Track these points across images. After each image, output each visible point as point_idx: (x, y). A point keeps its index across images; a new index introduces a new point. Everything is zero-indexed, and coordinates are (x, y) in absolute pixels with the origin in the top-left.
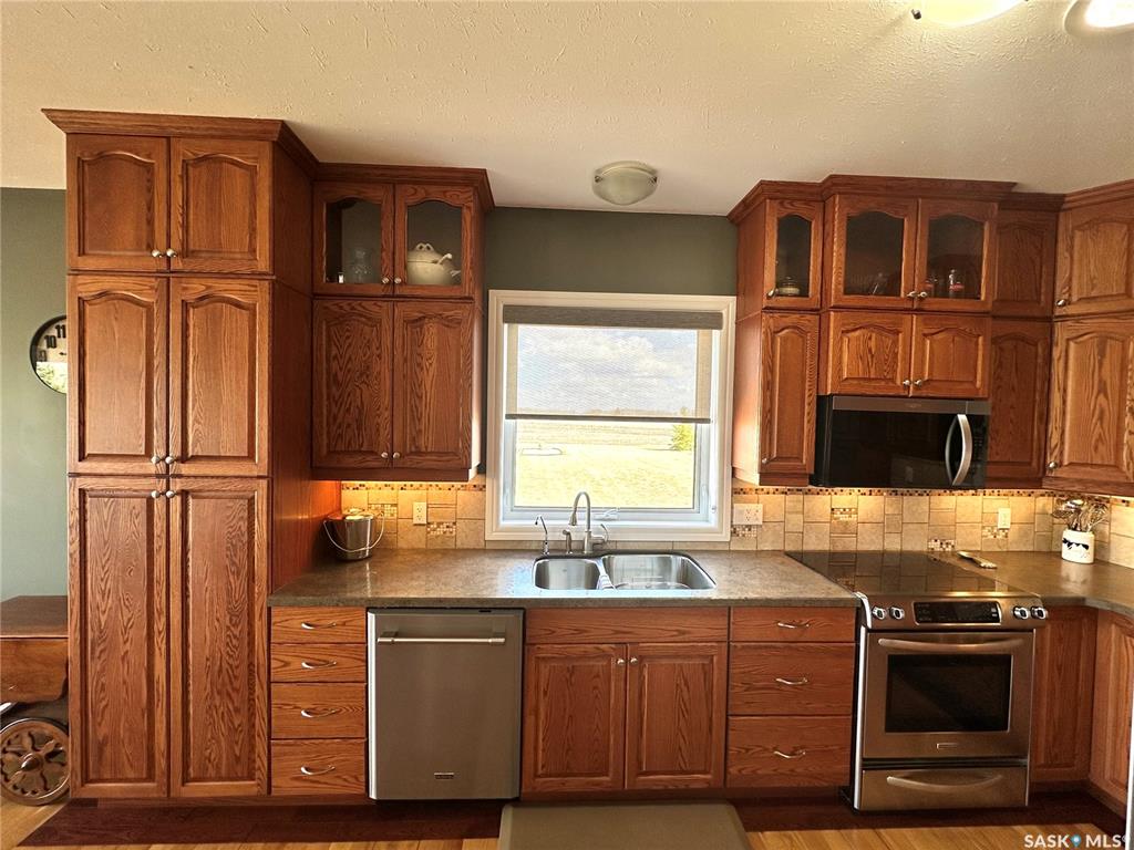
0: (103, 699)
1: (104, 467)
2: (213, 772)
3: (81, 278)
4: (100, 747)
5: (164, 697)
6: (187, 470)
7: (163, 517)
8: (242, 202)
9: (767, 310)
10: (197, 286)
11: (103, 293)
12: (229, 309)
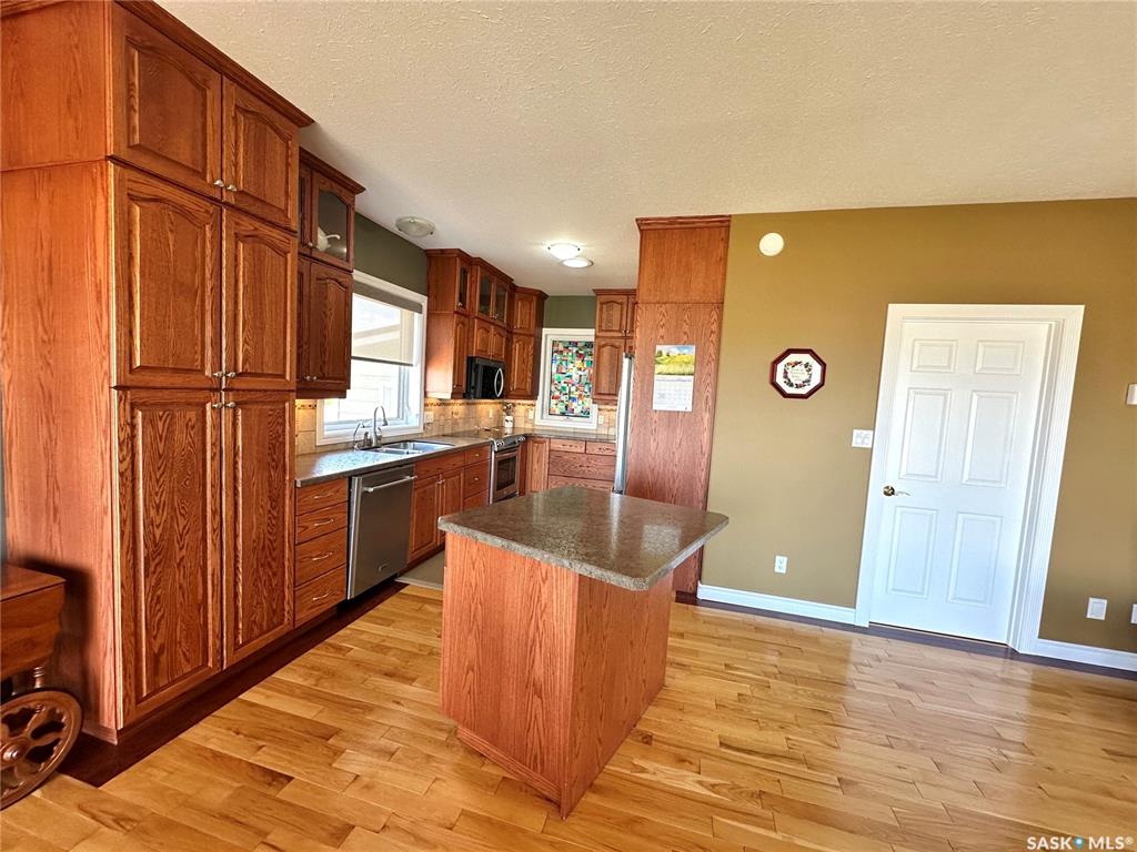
0: (159, 610)
1: (159, 380)
2: (256, 631)
3: (129, 174)
4: (155, 660)
5: (218, 586)
6: (240, 384)
7: (217, 427)
8: (280, 166)
9: (456, 312)
10: (248, 225)
11: (157, 200)
12: (269, 252)
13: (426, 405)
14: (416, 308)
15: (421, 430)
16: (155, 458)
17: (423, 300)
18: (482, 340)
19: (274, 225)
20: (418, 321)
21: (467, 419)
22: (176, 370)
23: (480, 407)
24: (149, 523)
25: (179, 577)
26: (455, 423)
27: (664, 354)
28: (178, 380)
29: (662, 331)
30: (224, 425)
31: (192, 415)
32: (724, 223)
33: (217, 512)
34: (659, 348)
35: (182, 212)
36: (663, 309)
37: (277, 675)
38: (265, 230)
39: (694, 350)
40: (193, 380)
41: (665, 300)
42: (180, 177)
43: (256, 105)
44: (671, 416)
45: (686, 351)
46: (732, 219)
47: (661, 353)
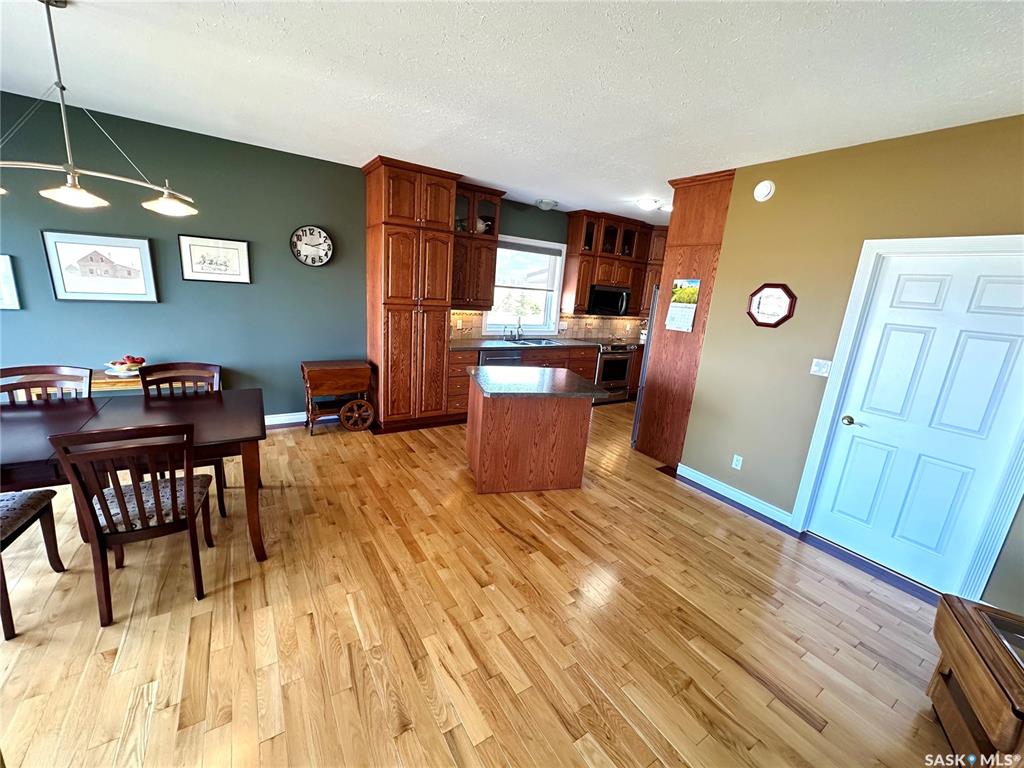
1: (396, 301)
2: (430, 408)
3: (389, 226)
4: (393, 403)
5: (415, 384)
6: (425, 303)
7: (416, 320)
8: (446, 203)
9: (581, 254)
10: (430, 234)
11: (397, 233)
12: (440, 244)
13: (561, 317)
14: (558, 253)
15: (556, 333)
16: (395, 330)
17: (563, 247)
18: (604, 273)
19: (442, 231)
20: (560, 261)
21: (600, 329)
22: (402, 297)
23: (615, 321)
24: (392, 354)
25: (401, 375)
26: (589, 331)
27: (679, 286)
28: (402, 301)
29: (679, 269)
30: (420, 321)
31: (407, 314)
32: (730, 175)
33: (415, 354)
34: (676, 282)
35: (405, 235)
36: (681, 251)
37: (435, 429)
38: (437, 234)
39: (699, 284)
40: (408, 301)
41: (684, 243)
42: (405, 222)
43: (436, 180)
44: (678, 334)
45: (693, 284)
46: (736, 173)
47: (676, 285)
